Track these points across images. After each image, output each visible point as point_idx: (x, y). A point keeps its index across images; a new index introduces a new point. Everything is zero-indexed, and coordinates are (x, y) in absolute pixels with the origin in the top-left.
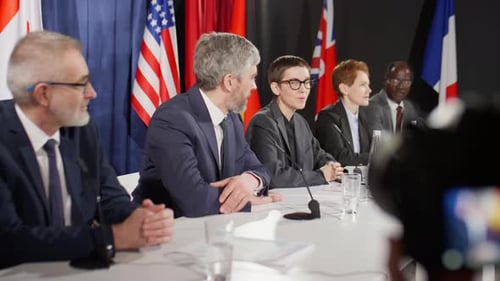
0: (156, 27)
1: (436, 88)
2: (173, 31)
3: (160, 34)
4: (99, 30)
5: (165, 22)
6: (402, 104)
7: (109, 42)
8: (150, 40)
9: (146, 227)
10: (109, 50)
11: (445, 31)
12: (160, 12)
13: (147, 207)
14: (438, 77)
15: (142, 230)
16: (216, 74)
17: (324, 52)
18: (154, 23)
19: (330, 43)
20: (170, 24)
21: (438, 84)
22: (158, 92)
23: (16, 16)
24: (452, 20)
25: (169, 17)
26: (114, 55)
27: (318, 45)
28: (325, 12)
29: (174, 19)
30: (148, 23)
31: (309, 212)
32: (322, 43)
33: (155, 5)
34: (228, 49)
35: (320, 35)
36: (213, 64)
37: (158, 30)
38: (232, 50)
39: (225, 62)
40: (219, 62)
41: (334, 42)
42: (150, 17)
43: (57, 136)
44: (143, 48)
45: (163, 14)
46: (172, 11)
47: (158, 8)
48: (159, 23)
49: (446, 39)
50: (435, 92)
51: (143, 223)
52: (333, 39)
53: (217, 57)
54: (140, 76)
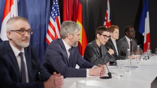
0: (53, 16)
1: (143, 34)
2: (59, 17)
3: (55, 18)
4: (35, 17)
5: (56, 14)
6: (131, 40)
7: (39, 21)
8: (52, 20)
9: (56, 82)
10: (39, 24)
11: (146, 17)
12: (55, 11)
13: (55, 75)
14: (144, 31)
15: (55, 83)
16: (65, 33)
17: (107, 23)
18: (53, 15)
19: (109, 21)
20: (58, 15)
21: (144, 33)
22: (54, 37)
23: (10, 13)
24: (148, 13)
25: (58, 13)
26: (40, 25)
27: (105, 21)
28: (107, 11)
29: (59, 14)
30: (51, 15)
31: (108, 76)
32: (106, 20)
33: (53, 9)
34: (69, 25)
35: (106, 18)
36: (65, 30)
37: (54, 17)
38: (70, 26)
39: (68, 29)
40: (66, 29)
41: (110, 21)
42: (52, 13)
43: (23, 51)
44: (49, 23)
45: (56, 12)
46: (59, 11)
47: (54, 10)
48: (55, 15)
49: (146, 19)
50: (143, 36)
51: (55, 81)
52: (110, 20)
53: (66, 28)
54: (48, 32)
